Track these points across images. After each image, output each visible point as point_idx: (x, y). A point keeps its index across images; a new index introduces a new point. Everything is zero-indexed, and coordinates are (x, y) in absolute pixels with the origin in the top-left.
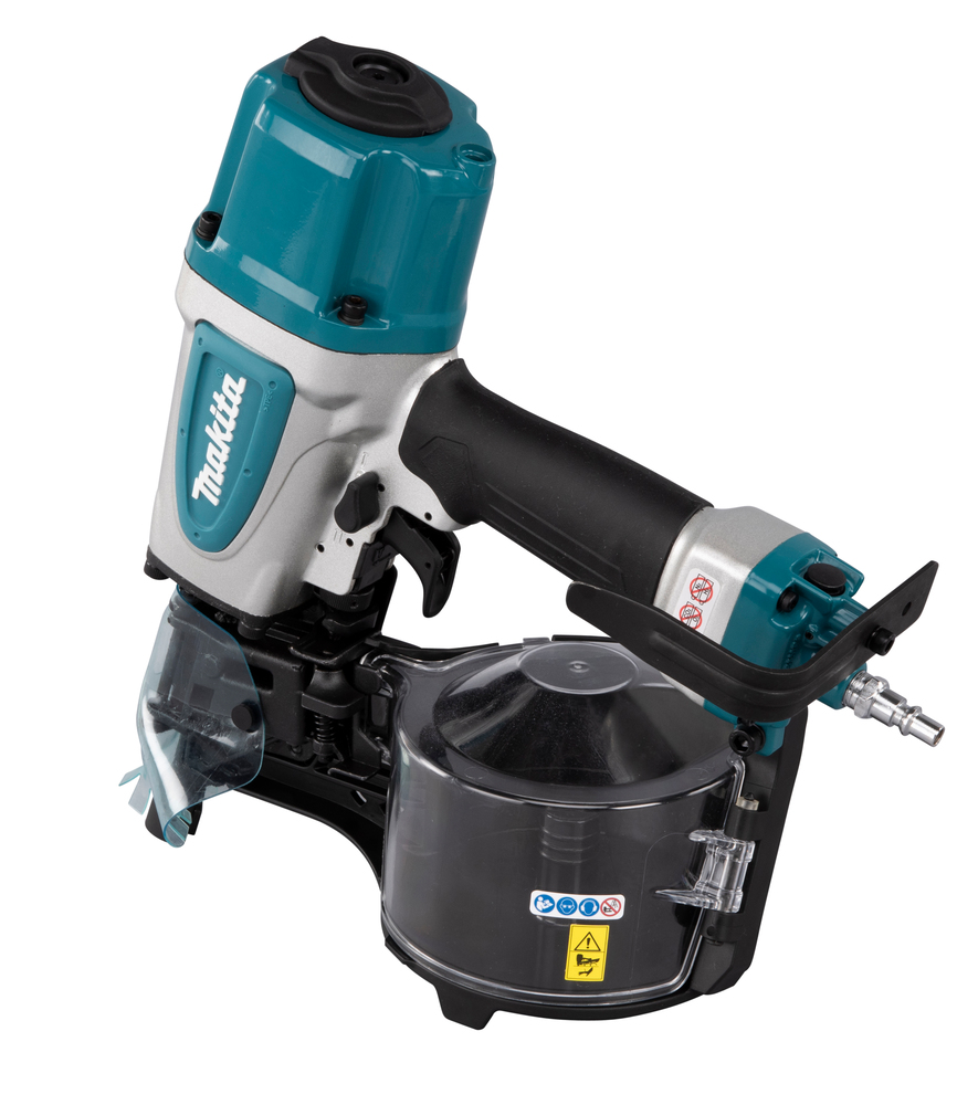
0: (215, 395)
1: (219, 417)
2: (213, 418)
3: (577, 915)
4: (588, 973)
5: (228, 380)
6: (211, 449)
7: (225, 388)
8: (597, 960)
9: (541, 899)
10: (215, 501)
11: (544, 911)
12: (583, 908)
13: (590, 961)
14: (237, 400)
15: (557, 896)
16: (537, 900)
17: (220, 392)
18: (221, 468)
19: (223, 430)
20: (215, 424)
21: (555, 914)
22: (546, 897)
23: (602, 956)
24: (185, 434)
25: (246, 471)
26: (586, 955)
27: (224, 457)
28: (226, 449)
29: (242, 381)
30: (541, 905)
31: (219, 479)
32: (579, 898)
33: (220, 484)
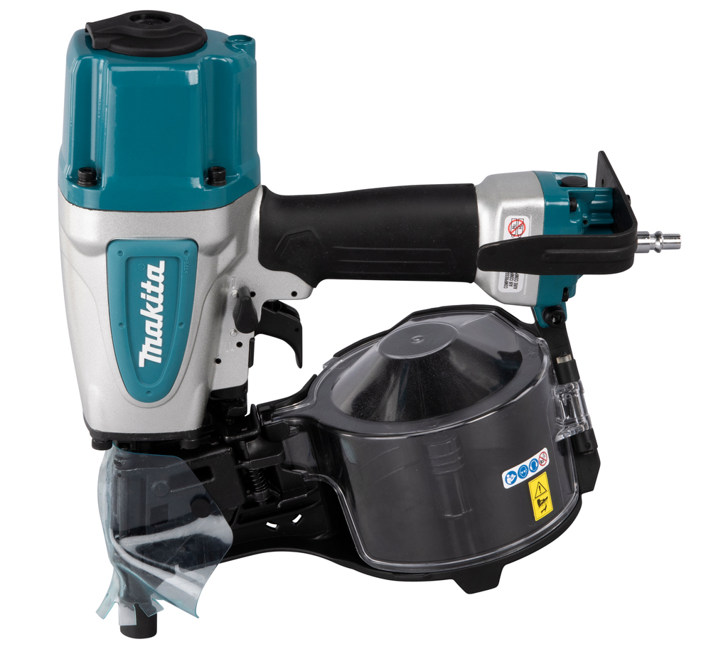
0: (143, 285)
1: (150, 298)
2: (145, 301)
3: (530, 474)
4: (545, 509)
5: (151, 268)
6: (148, 324)
7: (150, 276)
8: (547, 498)
9: (508, 476)
10: (159, 360)
11: (513, 482)
12: (531, 469)
13: (544, 500)
14: (161, 279)
15: (516, 469)
16: (506, 478)
17: (146, 279)
18: (159, 334)
19: (155, 305)
20: (148, 306)
21: (519, 481)
22: (510, 473)
23: (548, 494)
24: (125, 326)
25: (181, 324)
26: (541, 498)
27: (159, 325)
28: (160, 318)
29: (162, 263)
30: (510, 480)
31: (159, 342)
32: (527, 463)
33: (160, 345)
